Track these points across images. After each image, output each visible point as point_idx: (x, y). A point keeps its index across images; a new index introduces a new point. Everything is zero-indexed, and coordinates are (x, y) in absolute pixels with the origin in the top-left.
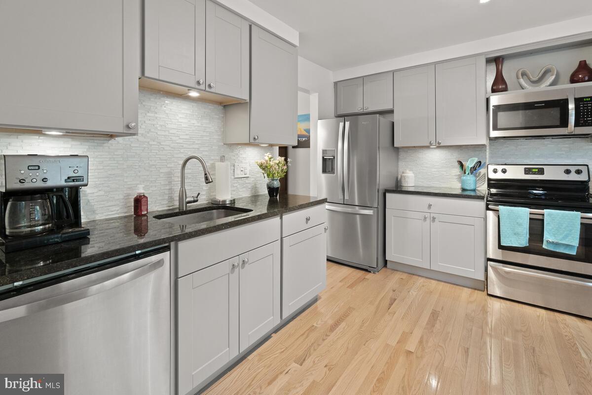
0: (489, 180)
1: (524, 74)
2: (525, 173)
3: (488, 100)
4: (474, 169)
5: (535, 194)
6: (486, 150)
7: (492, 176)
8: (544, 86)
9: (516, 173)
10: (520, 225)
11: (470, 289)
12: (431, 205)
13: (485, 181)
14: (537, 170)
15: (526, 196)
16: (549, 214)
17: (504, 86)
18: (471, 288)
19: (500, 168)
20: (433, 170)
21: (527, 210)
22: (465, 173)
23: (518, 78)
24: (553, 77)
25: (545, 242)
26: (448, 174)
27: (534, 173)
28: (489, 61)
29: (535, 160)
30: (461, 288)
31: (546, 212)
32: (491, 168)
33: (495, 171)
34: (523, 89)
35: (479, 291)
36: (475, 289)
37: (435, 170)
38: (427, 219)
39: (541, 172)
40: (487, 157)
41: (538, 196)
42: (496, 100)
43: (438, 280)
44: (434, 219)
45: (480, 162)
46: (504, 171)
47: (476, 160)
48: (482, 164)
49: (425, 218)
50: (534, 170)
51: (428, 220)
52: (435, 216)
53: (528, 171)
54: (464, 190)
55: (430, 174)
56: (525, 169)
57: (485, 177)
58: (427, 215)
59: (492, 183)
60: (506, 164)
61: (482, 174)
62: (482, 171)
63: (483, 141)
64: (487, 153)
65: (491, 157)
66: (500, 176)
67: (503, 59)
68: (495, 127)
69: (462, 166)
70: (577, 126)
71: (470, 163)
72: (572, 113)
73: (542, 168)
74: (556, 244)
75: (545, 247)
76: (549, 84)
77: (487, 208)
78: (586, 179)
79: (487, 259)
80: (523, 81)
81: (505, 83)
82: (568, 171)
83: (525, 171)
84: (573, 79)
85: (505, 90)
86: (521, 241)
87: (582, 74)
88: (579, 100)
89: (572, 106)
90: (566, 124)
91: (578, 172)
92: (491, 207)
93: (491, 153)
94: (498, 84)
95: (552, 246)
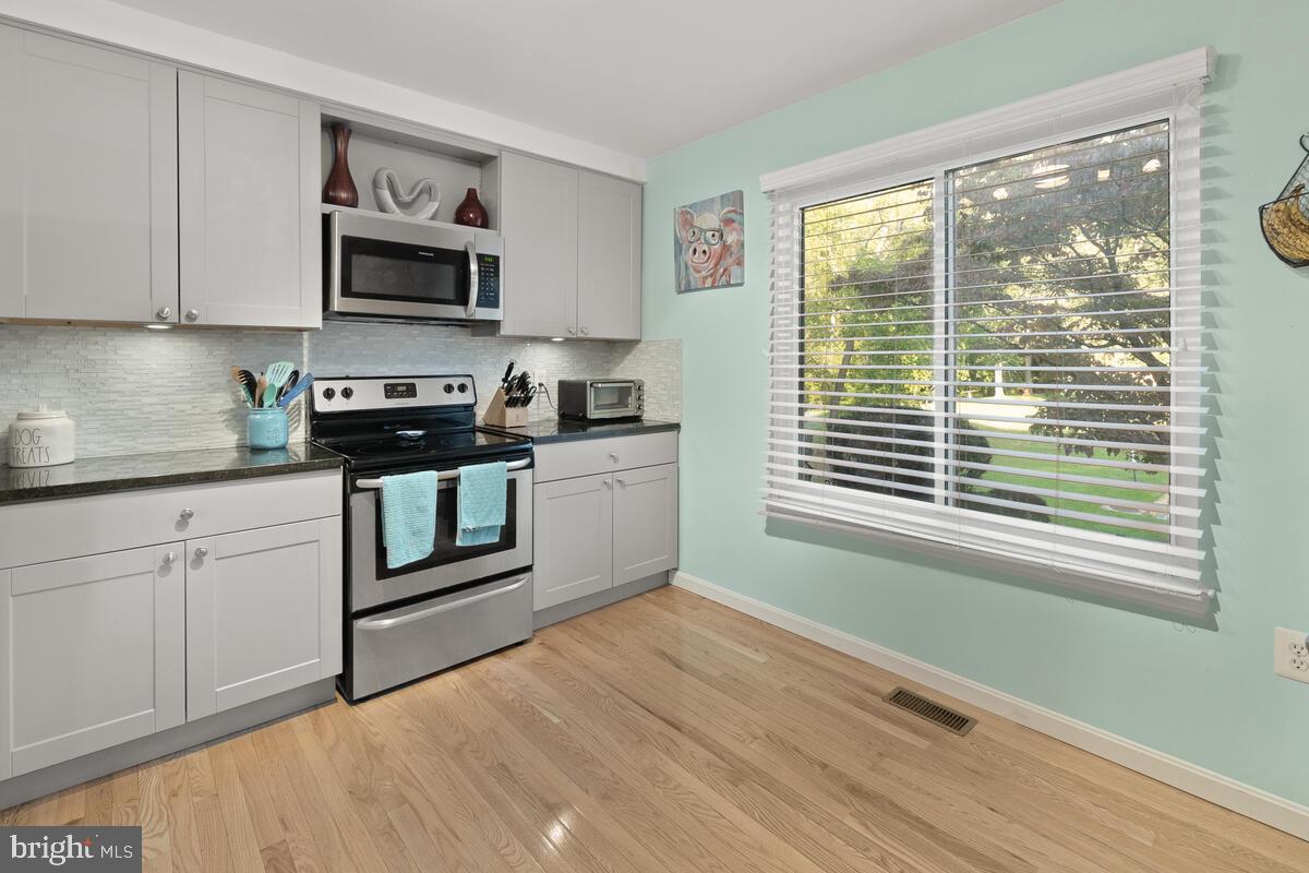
0: (314, 414)
1: (389, 182)
2: (387, 397)
3: (328, 220)
4: (281, 394)
5: (410, 439)
6: (301, 344)
7: (322, 405)
8: (423, 216)
9: (370, 398)
10: (423, 511)
11: (306, 715)
12: (191, 515)
13: (299, 421)
14: (405, 388)
15: (395, 445)
16: (468, 476)
17: (351, 194)
18: (306, 710)
19: (338, 386)
20: (146, 400)
21: (434, 474)
22: (261, 404)
23: (377, 186)
24: (437, 205)
25: (458, 534)
26: (198, 411)
27: (401, 395)
28: (325, 121)
29: (398, 366)
30: (283, 724)
31: (462, 471)
32: (319, 388)
33: (329, 394)
34: (385, 211)
35: (326, 708)
36: (316, 707)
37: (155, 400)
38: (174, 566)
39: (411, 391)
40: (306, 361)
41: (413, 441)
42: (345, 221)
43: (208, 744)
44: (200, 554)
45: (296, 374)
46: (347, 393)
47: (291, 368)
48: (300, 377)
49: (167, 563)
50: (400, 389)
51: (178, 567)
52: (203, 545)
53: (391, 391)
54: (258, 450)
55: (131, 413)
56: (386, 385)
57: (299, 409)
58: (173, 551)
59: (321, 425)
60: (347, 378)
61: (294, 407)
62: (300, 397)
63: (316, 320)
64: (305, 352)
65: (314, 360)
66: (338, 405)
67: (349, 130)
68: (347, 291)
69: (251, 385)
70: (478, 305)
71: (274, 377)
72: (475, 279)
73: (414, 385)
74: (475, 532)
75: (459, 543)
76: (430, 215)
77: (349, 490)
78: (473, 401)
79: (349, 617)
80: (386, 195)
81: (352, 188)
82: (449, 389)
83: (386, 391)
84: (460, 218)
85: (353, 203)
86: (424, 548)
87: (473, 211)
88: (480, 257)
89: (474, 267)
90: (463, 300)
91: (462, 388)
92: (361, 483)
93: (314, 350)
94: (337, 184)
95: (469, 536)
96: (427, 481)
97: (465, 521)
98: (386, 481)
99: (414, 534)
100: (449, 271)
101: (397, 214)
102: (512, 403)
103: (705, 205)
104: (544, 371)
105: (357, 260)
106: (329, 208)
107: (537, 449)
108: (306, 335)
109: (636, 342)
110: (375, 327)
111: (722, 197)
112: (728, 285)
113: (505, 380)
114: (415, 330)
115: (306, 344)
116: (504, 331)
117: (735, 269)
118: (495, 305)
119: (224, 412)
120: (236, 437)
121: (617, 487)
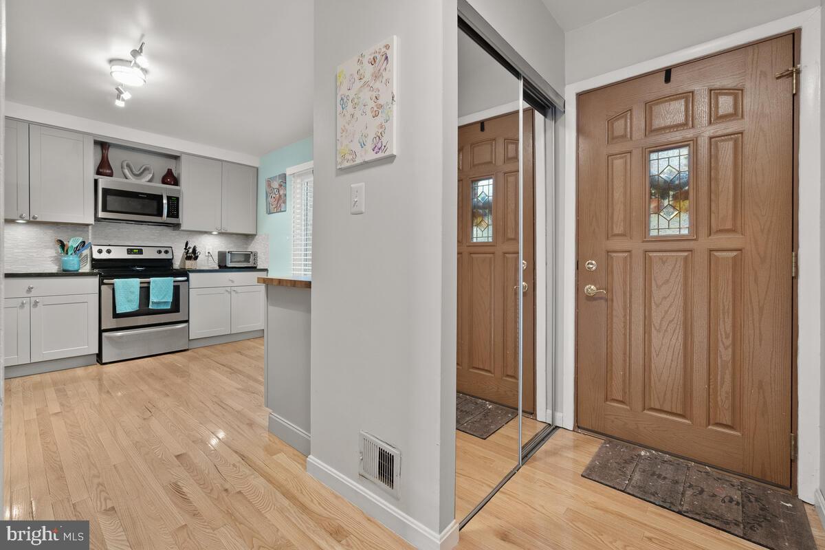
0: (93, 260)
1: (128, 166)
2: (128, 254)
3: (96, 182)
4: (77, 250)
6: (88, 231)
7: (96, 256)
8: (144, 180)
9: (119, 253)
10: (133, 293)
11: (83, 368)
12: (32, 288)
13: (87, 262)
14: (137, 251)
16: (154, 282)
17: (110, 171)
18: (84, 366)
19: (104, 249)
21: (138, 280)
22: (67, 254)
23: (122, 167)
24: (151, 175)
25: (151, 303)
27: (135, 253)
28: (96, 142)
29: (135, 242)
31: (152, 279)
32: (95, 249)
33: (100, 251)
34: (127, 178)
35: (92, 366)
36: (88, 366)
38: (25, 305)
39: (140, 252)
40: (90, 238)
42: (104, 182)
43: (40, 374)
44: (37, 302)
45: (84, 242)
46: (109, 252)
47: (81, 240)
48: (86, 244)
49: (23, 304)
50: (135, 251)
51: (27, 306)
52: (38, 299)
53: (130, 251)
54: (65, 271)
56: (128, 249)
57: (87, 258)
58: (25, 301)
59: (96, 263)
60: (109, 245)
61: (84, 255)
62: (86, 252)
63: (91, 220)
64: (90, 234)
65: (94, 238)
66: (104, 256)
67: (109, 146)
68: (104, 210)
69: (62, 245)
70: (168, 216)
71: (73, 243)
72: (165, 207)
73: (142, 250)
74: (158, 303)
75: (150, 307)
76: (147, 180)
77: (101, 283)
78: (171, 257)
79: (101, 331)
80: (127, 171)
81: (110, 168)
82: (160, 252)
83: (128, 252)
84: (164, 181)
85: (111, 175)
86: (133, 306)
87: (171, 178)
88: (169, 198)
89: (165, 201)
90: (160, 214)
91: (166, 252)
92: (105, 281)
93: (94, 234)
94: (104, 168)
95: (156, 305)
96: (135, 283)
97: (153, 298)
98: (116, 281)
99: (128, 301)
100: (155, 204)
101: (132, 180)
102: (189, 258)
103: (274, 178)
104: (211, 247)
105: (109, 198)
106: (97, 177)
107: (191, 275)
108: (90, 227)
109: (255, 235)
110: (124, 225)
111: (279, 175)
112: (281, 211)
113: (185, 249)
114: (144, 227)
115: (90, 231)
116: (183, 228)
117: (283, 205)
118: (177, 216)
119: (51, 257)
120: (57, 267)
121: (233, 293)
